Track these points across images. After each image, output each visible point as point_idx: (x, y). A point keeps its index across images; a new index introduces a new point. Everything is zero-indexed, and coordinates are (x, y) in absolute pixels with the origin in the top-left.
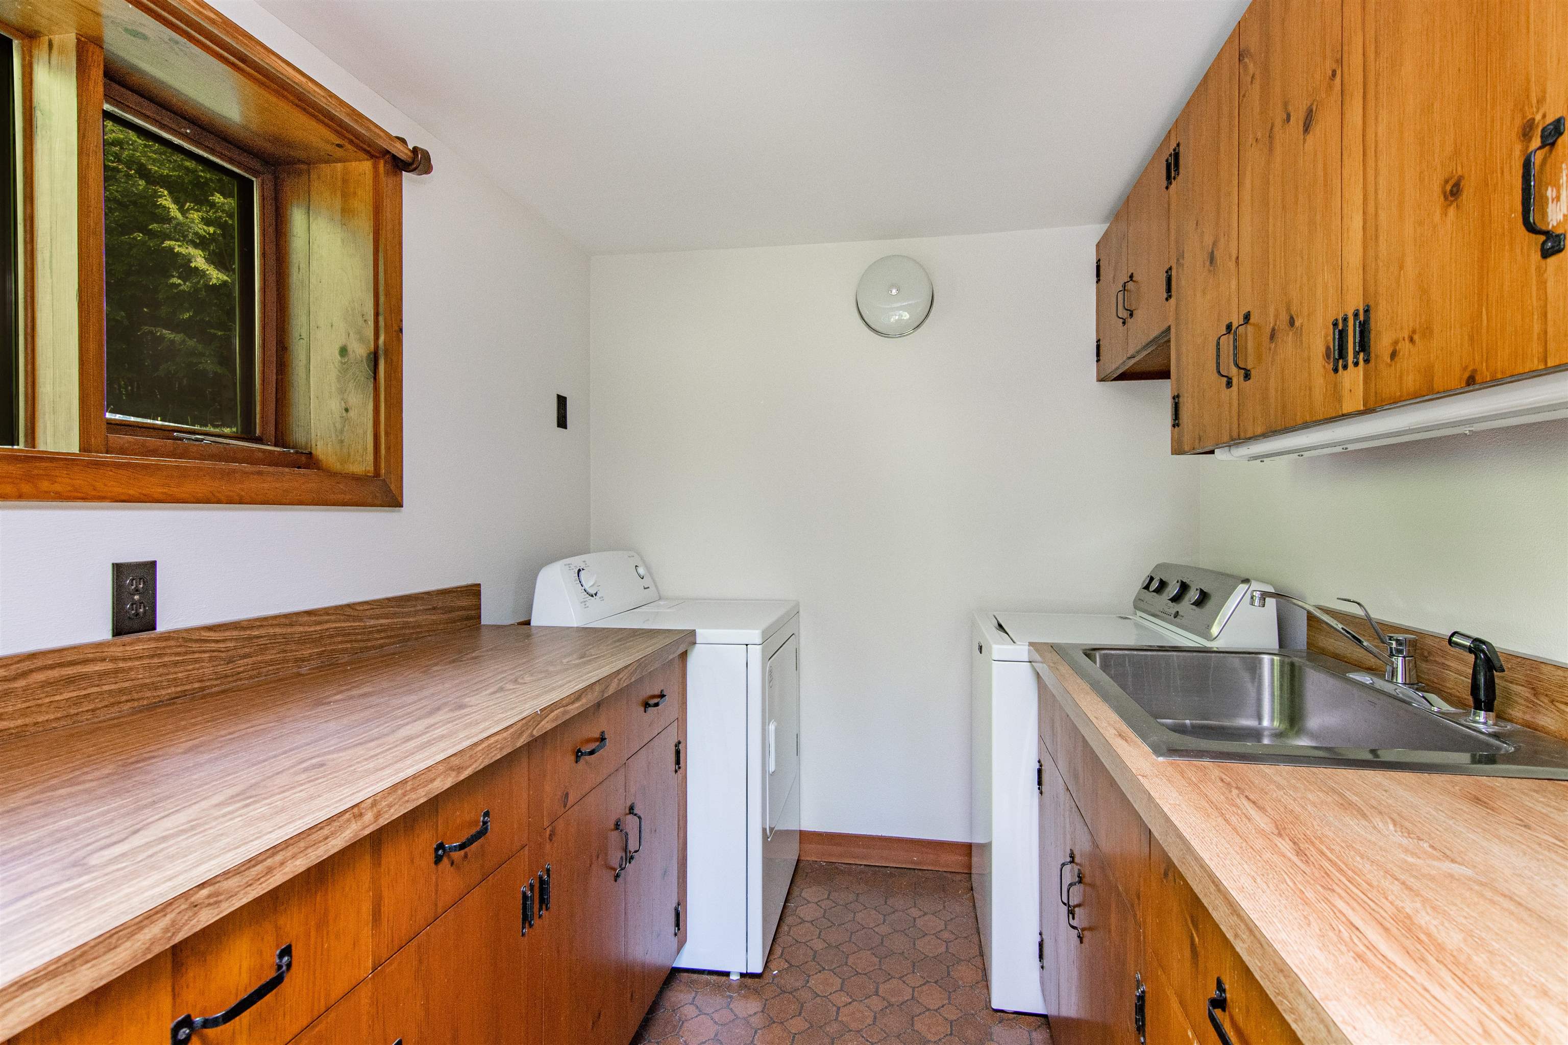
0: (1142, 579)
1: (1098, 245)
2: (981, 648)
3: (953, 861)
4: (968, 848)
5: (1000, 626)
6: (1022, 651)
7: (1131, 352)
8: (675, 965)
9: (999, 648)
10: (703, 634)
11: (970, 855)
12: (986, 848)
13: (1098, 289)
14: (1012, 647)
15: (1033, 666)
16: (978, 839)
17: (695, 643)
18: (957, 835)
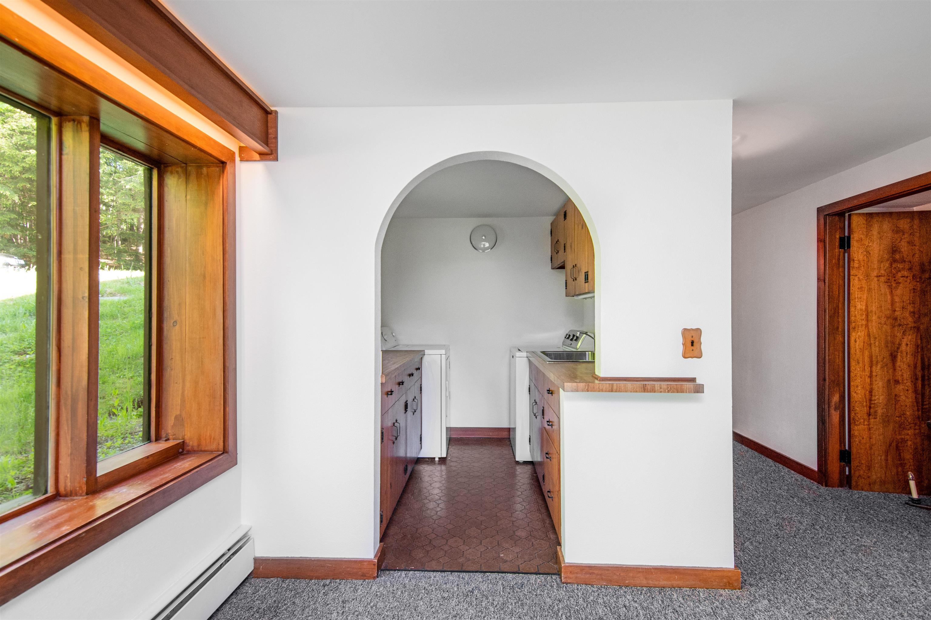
0: (565, 335)
1: (551, 224)
2: (513, 356)
3: (505, 435)
4: (509, 430)
5: (519, 350)
6: (524, 354)
7: (558, 264)
8: (419, 456)
9: (518, 354)
10: (427, 352)
11: (509, 431)
12: (514, 429)
13: (551, 238)
14: (522, 353)
15: (529, 360)
16: (512, 426)
17: (424, 355)
18: (505, 425)
